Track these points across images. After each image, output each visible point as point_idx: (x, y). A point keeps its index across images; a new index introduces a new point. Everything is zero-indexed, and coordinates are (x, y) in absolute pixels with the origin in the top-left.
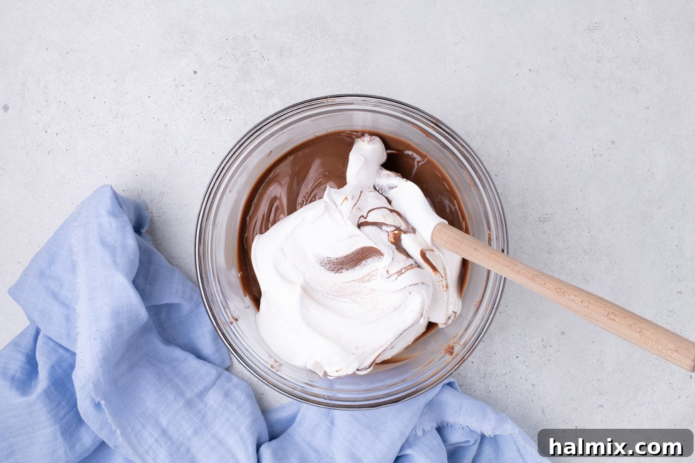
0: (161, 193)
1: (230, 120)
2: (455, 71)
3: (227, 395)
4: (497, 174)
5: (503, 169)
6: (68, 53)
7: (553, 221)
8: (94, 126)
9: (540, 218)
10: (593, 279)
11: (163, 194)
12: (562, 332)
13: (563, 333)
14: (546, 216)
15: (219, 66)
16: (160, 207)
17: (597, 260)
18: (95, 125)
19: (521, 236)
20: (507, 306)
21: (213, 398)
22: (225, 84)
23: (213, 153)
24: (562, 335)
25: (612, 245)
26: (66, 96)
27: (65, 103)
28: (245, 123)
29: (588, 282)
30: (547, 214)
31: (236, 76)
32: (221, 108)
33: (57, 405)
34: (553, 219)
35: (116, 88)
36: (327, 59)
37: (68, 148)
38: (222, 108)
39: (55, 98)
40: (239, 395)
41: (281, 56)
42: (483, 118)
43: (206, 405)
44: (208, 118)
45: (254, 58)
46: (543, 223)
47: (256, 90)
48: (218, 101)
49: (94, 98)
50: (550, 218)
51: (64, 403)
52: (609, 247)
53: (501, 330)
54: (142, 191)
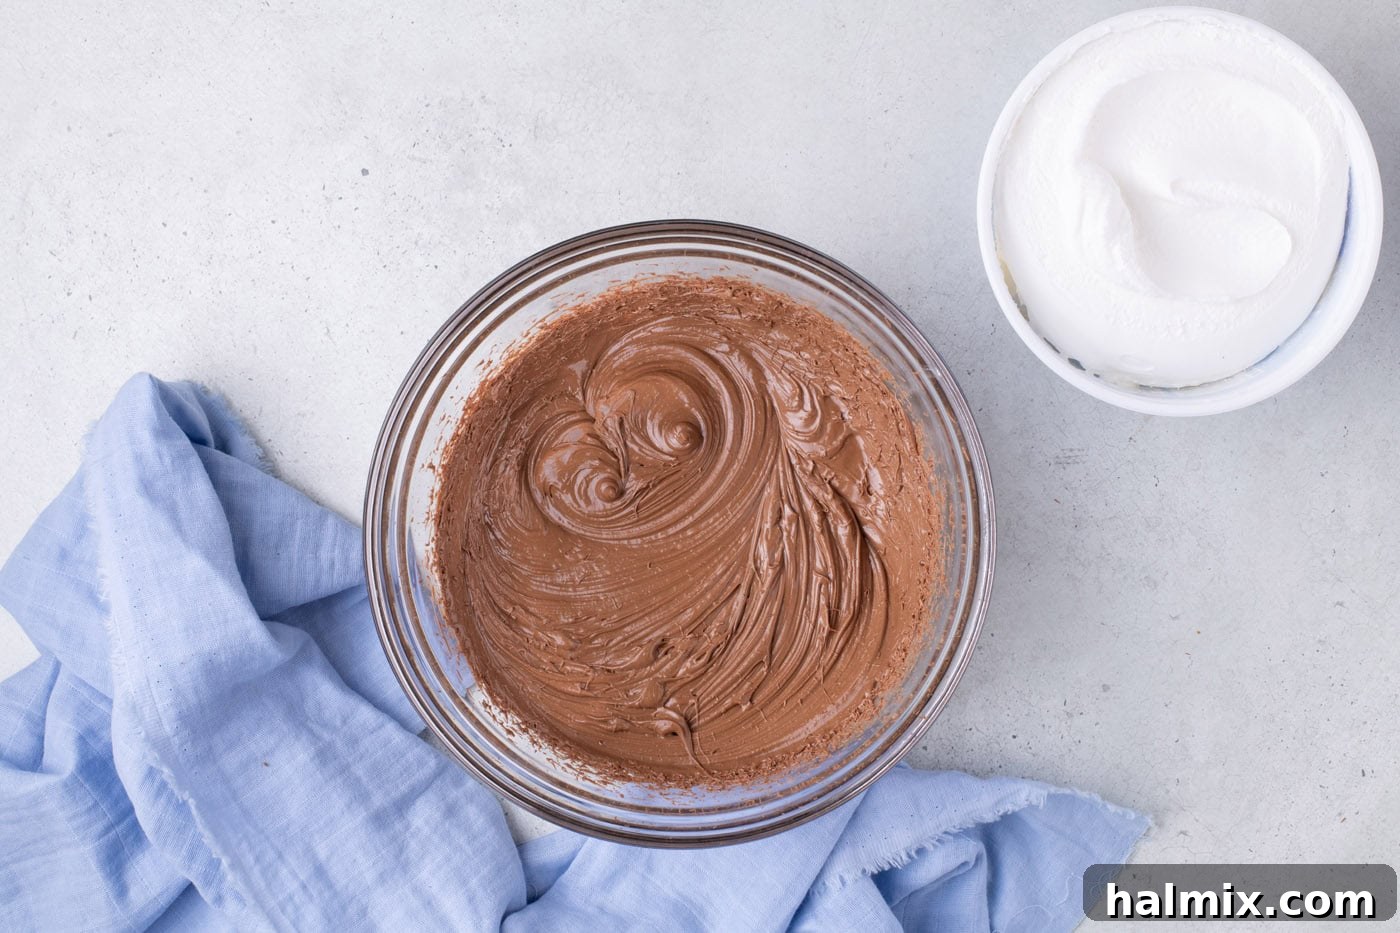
0: (299, 414)
1: (436, 267)
2: (885, 166)
3: (451, 811)
4: (970, 370)
5: (982, 360)
6: (110, 135)
7: (1084, 463)
8: (164, 281)
9: (1057, 457)
10: (1164, 579)
11: (304, 415)
12: (1104, 686)
13: (1105, 688)
14: (1069, 454)
15: (413, 158)
16: (298, 442)
17: (1173, 540)
18: (166, 278)
19: (1020, 494)
20: (992, 635)
21: (423, 814)
22: (425, 195)
23: (402, 333)
24: (1105, 691)
25: (1203, 510)
26: (107, 221)
27: (106, 235)
28: (465, 272)
29: (1156, 584)
30: (1071, 450)
31: (447, 178)
32: (416, 243)
33: (89, 810)
34: (1084, 459)
35: (208, 205)
36: (628, 144)
37: (114, 325)
38: (420, 243)
39: (87, 226)
40: (475, 816)
41: (536, 137)
42: (941, 259)
43: (407, 827)
44: (391, 263)
45: (482, 143)
46: (1064, 468)
47: (487, 206)
48: (411, 229)
49: (165, 225)
50: (1077, 456)
51: (103, 807)
52: (1197, 515)
53: (981, 682)
54: (261, 411)
